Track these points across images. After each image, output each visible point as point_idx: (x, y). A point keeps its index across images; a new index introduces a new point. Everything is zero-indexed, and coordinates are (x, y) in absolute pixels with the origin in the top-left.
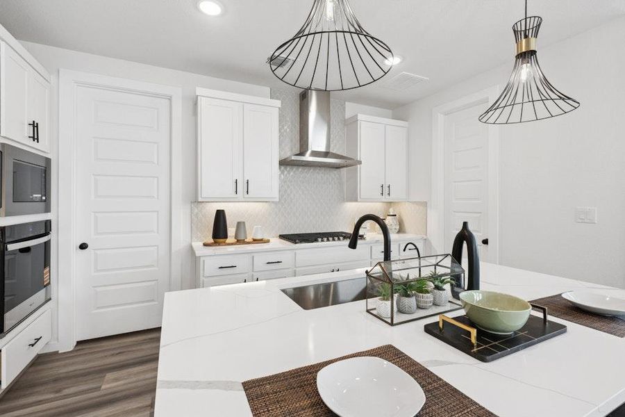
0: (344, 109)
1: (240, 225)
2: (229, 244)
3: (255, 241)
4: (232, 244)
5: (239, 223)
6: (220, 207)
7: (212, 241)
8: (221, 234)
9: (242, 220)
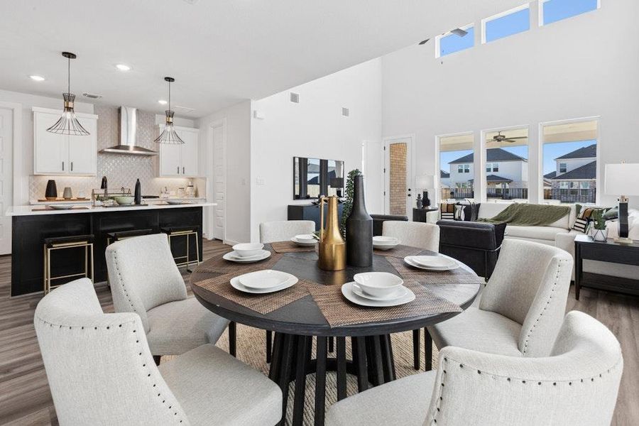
0: (154, 119)
1: (67, 190)
2: (58, 200)
3: (79, 199)
4: (60, 200)
5: (66, 189)
6: (51, 178)
7: (45, 199)
8: (52, 194)
9: (69, 186)
